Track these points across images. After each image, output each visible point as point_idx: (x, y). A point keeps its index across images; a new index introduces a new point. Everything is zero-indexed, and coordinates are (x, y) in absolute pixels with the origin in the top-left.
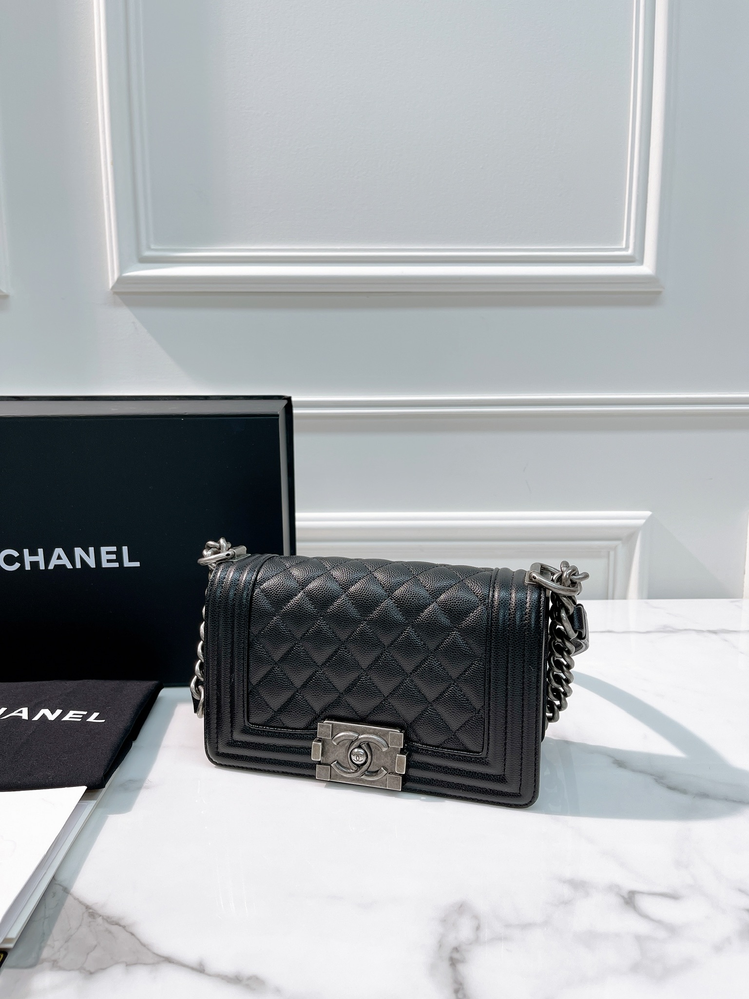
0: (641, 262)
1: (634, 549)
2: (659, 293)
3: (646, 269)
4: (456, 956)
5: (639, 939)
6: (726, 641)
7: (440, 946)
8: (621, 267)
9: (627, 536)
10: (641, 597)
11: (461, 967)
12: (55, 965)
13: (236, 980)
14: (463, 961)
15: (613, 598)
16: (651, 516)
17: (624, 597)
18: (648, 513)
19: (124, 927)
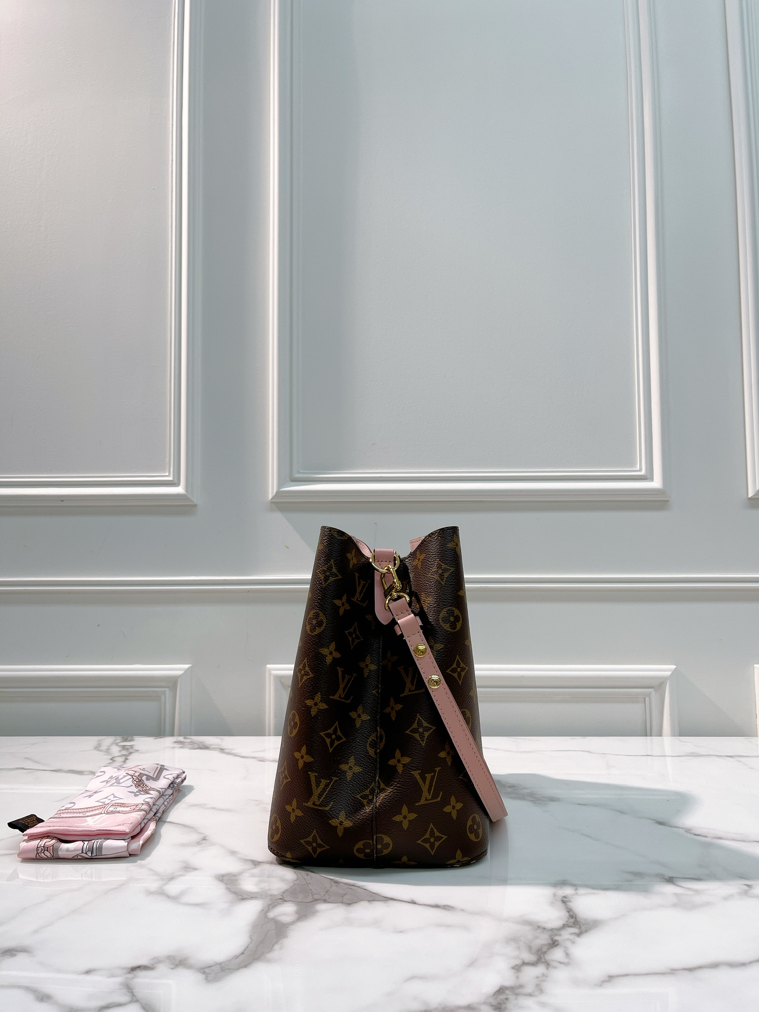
0: (652, 479)
1: (665, 696)
2: (668, 501)
3: (656, 483)
4: (564, 899)
5: (676, 894)
6: (740, 761)
7: (555, 896)
8: (637, 483)
9: (658, 685)
10: (673, 735)
11: (569, 904)
12: (325, 901)
13: (437, 906)
14: (570, 901)
15: (651, 736)
16: (676, 668)
17: (660, 734)
18: (674, 667)
19: (359, 887)
